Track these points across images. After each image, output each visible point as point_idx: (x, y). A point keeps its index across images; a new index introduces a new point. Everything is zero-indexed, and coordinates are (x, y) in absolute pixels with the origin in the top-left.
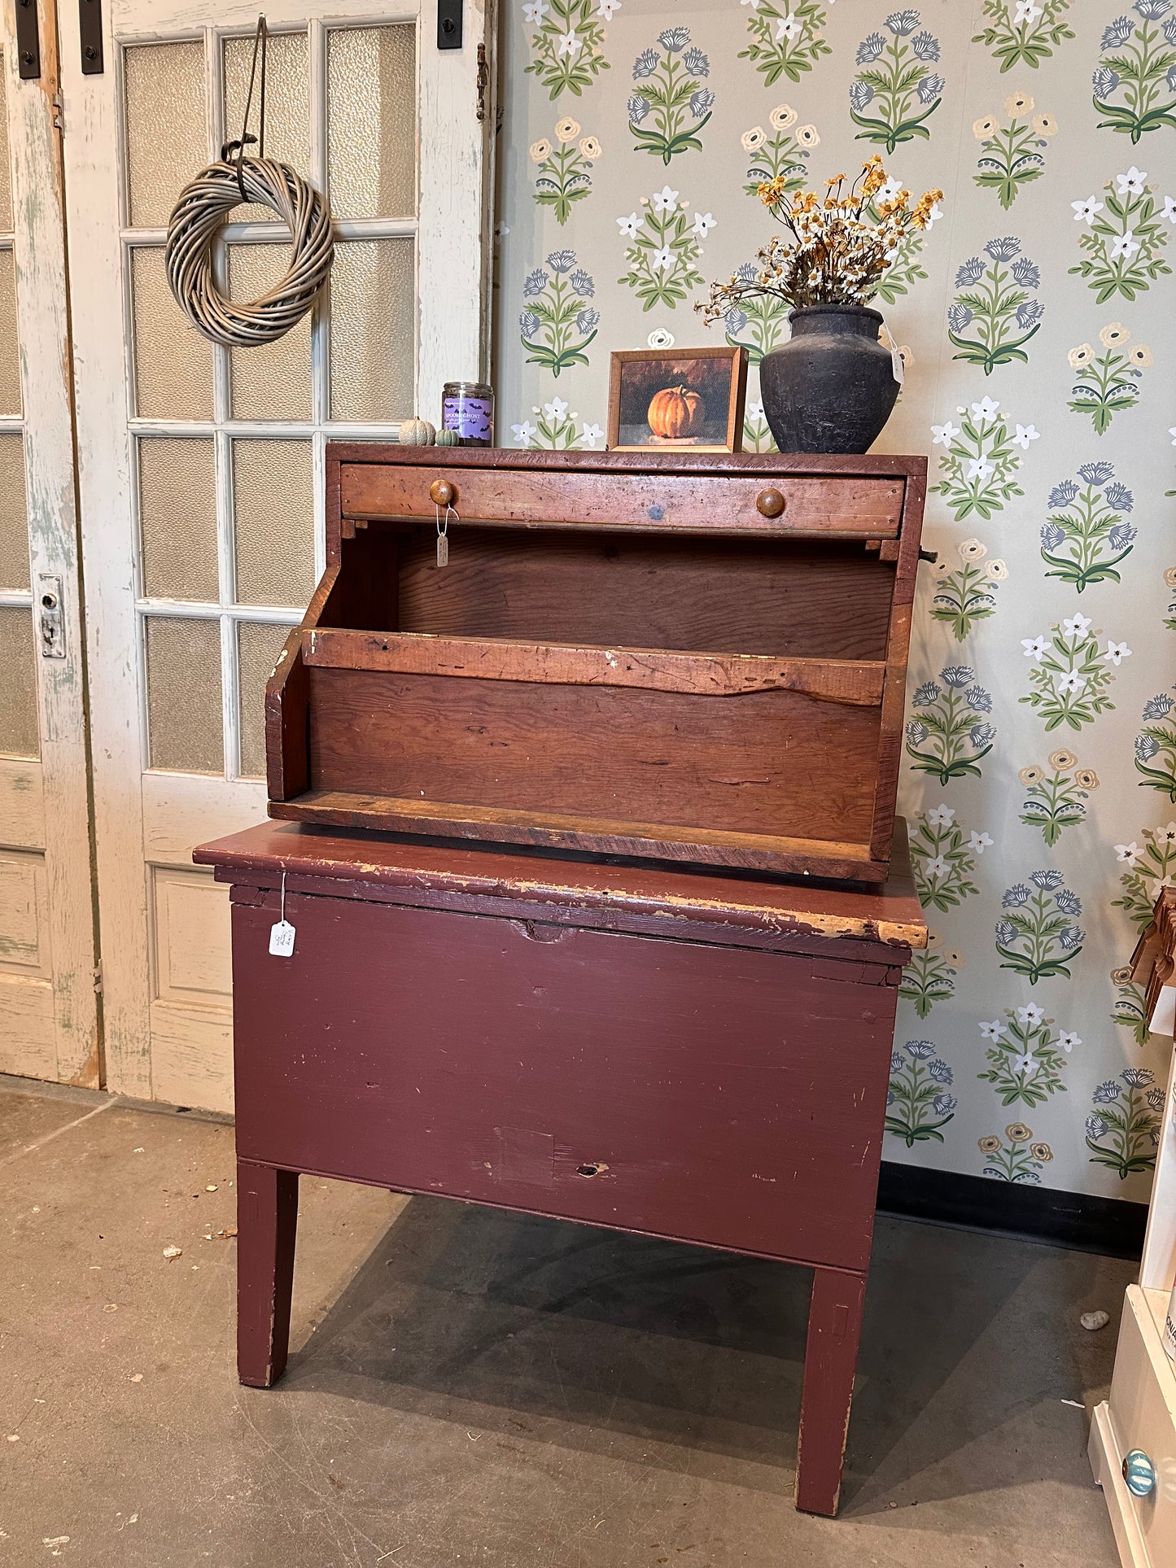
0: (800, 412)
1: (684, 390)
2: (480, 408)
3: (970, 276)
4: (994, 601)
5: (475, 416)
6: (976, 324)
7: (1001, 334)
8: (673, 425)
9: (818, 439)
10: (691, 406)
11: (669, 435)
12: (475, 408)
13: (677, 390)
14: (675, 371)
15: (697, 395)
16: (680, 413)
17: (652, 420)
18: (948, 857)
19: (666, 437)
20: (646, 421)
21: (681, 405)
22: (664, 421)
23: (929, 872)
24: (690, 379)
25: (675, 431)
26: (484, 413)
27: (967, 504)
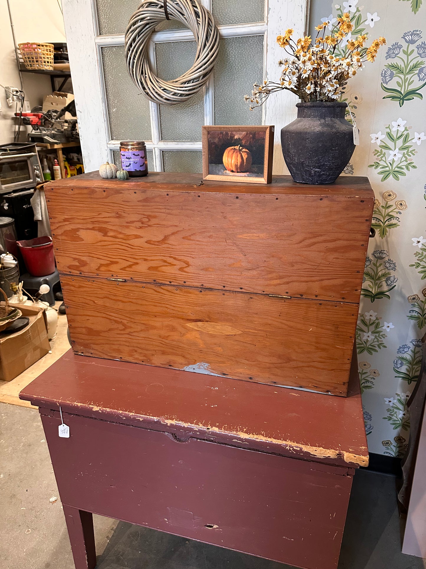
0: (302, 163)
1: (241, 148)
2: (138, 155)
3: (394, 53)
4: (399, 220)
5: (136, 160)
6: (396, 79)
7: (409, 84)
8: (236, 166)
9: (312, 176)
10: (245, 156)
11: (234, 170)
12: (136, 155)
13: (237, 147)
14: (236, 137)
15: (247, 150)
16: (239, 160)
17: (225, 162)
18: (373, 332)
19: (232, 171)
20: (222, 163)
21: (239, 155)
22: (231, 163)
23: (365, 338)
24: (243, 142)
25: (237, 169)
26: (141, 157)
27: (388, 173)
